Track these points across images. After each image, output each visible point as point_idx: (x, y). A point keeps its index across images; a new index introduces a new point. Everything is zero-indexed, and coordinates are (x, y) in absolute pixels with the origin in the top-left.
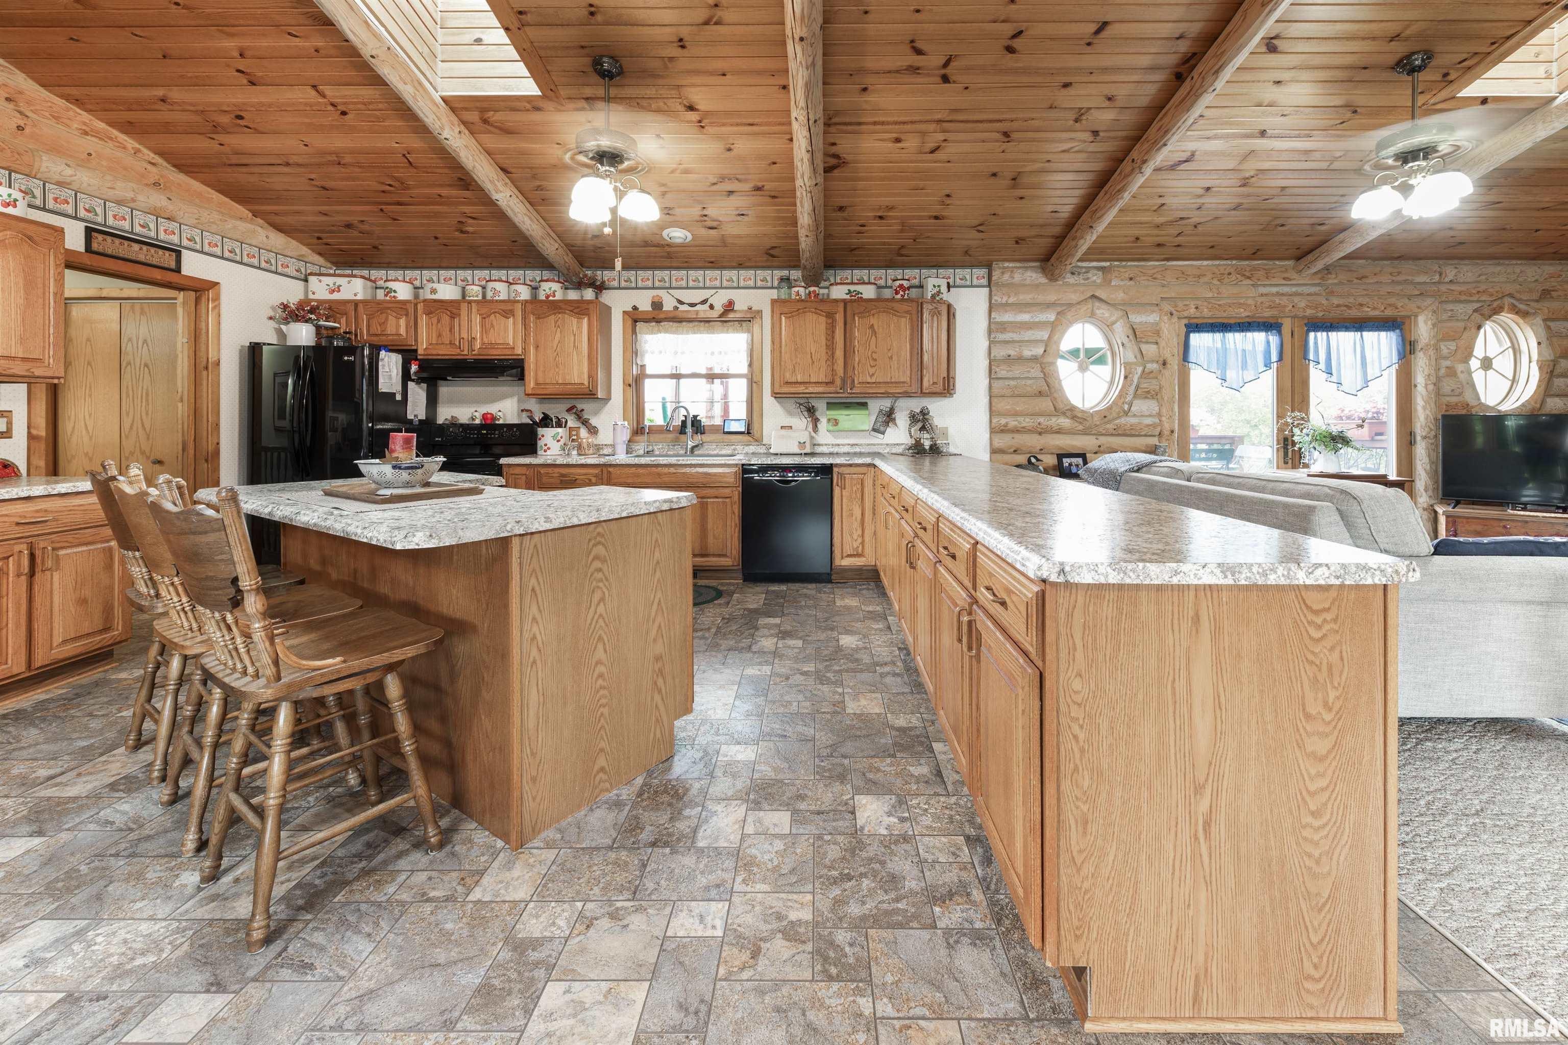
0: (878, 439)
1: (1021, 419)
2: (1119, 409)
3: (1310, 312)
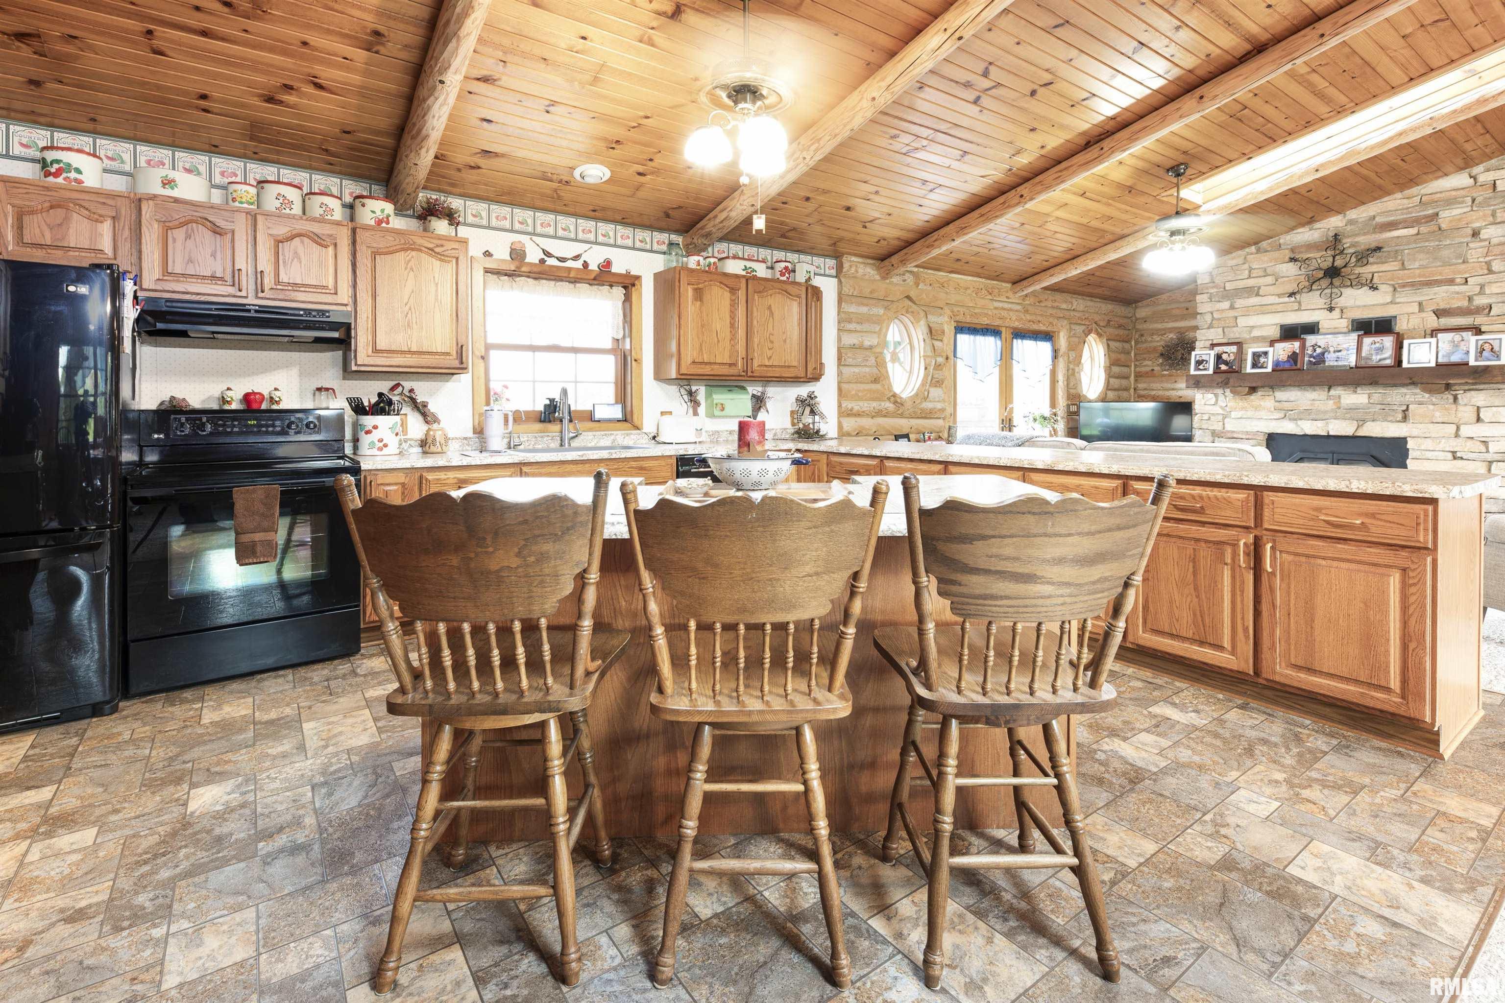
1: (861, 403)
2: (922, 395)
3: (1017, 324)
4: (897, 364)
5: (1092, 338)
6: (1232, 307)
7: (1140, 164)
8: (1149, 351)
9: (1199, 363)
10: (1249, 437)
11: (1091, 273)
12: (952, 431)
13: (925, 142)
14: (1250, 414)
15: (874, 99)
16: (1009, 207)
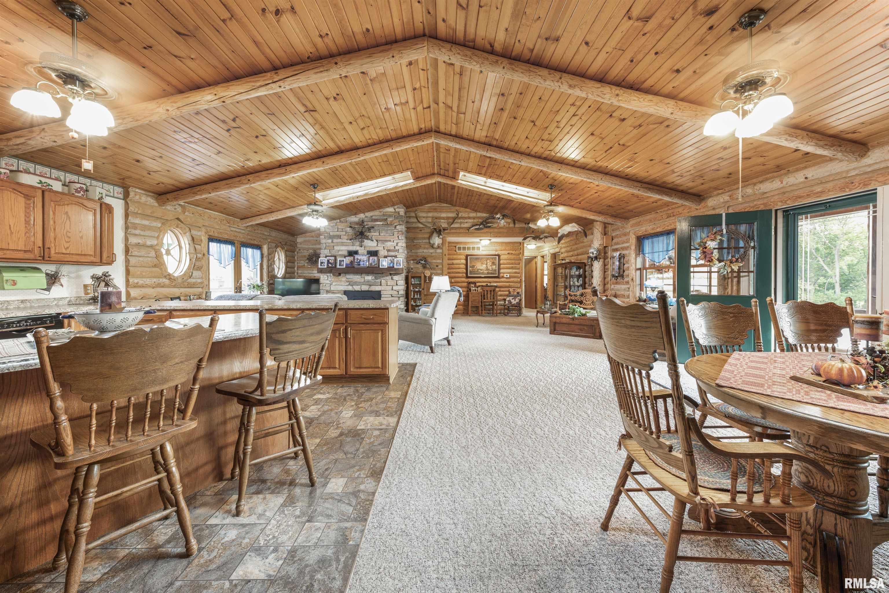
0: (45, 295)
1: (145, 280)
2: (188, 274)
3: (243, 240)
4: (170, 257)
5: (278, 249)
6: (332, 242)
7: (301, 180)
8: (302, 257)
9: (322, 263)
10: (339, 292)
11: (279, 220)
12: (208, 294)
13: (196, 140)
14: (339, 283)
15: (168, 110)
16: (242, 183)
